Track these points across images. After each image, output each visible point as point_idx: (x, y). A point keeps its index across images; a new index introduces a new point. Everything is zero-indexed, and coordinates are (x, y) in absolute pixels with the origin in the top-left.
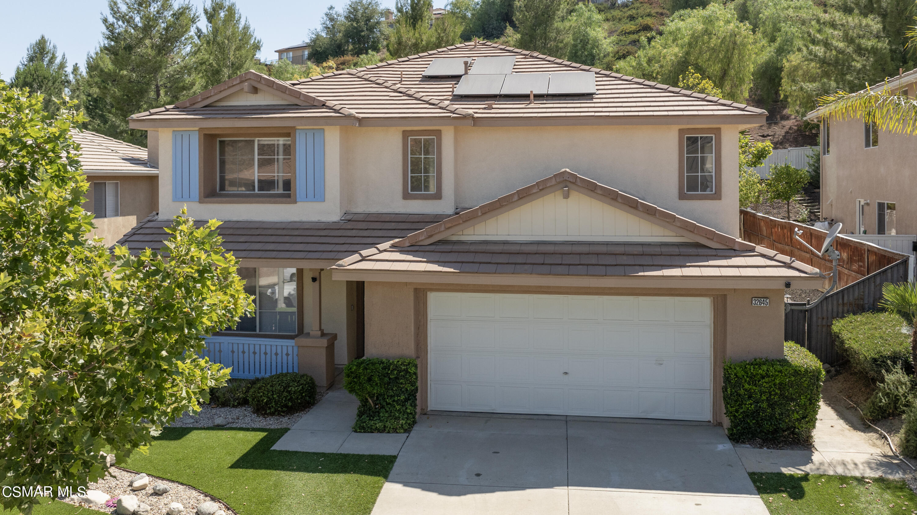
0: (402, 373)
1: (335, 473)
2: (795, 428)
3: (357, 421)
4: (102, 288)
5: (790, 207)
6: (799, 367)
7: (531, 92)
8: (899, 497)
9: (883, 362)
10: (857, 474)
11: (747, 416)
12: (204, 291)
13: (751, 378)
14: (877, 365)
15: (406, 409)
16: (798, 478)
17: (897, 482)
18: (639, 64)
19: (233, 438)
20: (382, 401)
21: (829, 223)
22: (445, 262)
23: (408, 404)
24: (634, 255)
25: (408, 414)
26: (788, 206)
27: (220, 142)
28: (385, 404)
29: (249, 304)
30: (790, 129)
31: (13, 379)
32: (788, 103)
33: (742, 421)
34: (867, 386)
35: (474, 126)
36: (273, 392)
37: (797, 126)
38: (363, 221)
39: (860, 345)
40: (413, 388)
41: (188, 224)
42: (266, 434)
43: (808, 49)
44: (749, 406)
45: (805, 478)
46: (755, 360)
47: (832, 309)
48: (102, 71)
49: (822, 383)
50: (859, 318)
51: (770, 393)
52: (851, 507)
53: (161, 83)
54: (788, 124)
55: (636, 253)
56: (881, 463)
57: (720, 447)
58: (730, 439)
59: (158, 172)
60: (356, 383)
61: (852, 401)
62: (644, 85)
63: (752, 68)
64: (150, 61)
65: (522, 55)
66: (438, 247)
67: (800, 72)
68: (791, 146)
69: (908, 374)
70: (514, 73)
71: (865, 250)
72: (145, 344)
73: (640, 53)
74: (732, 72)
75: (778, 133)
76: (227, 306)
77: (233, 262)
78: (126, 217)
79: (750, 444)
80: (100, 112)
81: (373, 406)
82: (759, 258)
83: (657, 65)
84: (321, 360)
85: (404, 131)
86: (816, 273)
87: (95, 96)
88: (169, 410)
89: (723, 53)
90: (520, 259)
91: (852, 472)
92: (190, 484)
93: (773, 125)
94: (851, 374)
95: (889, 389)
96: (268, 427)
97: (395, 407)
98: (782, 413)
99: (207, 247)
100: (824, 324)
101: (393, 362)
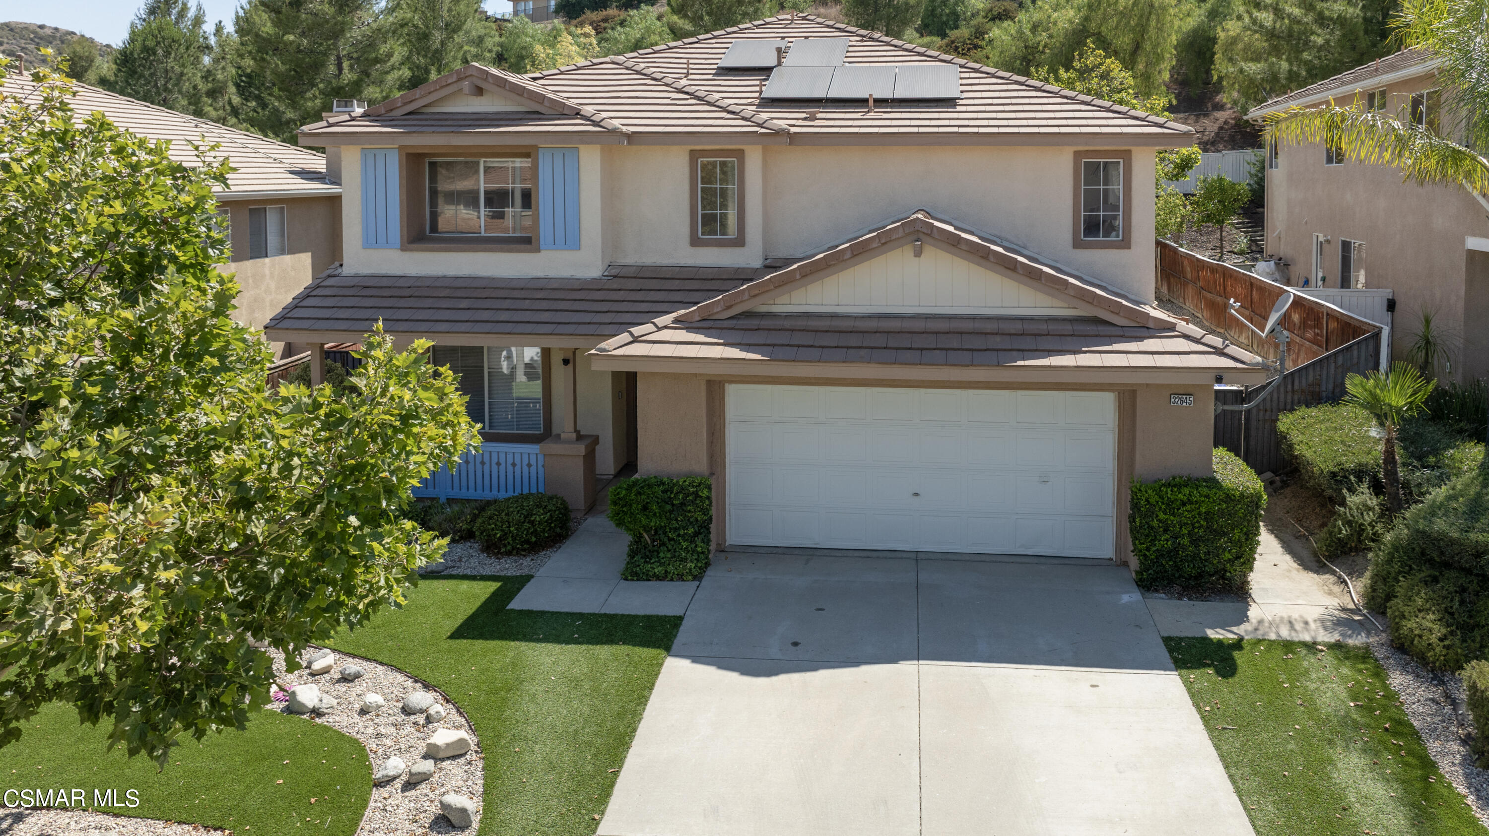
0: (691, 498)
1: (597, 644)
2: (1226, 571)
3: (628, 563)
4: (262, 433)
5: (1223, 234)
6: (1233, 489)
7: (871, 95)
8: (1360, 671)
9: (1345, 477)
10: (1307, 637)
11: (1162, 555)
12: (409, 442)
13: (1168, 504)
14: (1336, 481)
15: (696, 546)
16: (1229, 645)
17: (1359, 648)
18: (1020, 32)
19: (453, 591)
20: (662, 536)
21: (1275, 263)
22: (750, 345)
23: (698, 540)
24: (1010, 335)
25: (698, 553)
26: (1221, 232)
27: (430, 163)
28: (666, 539)
29: (473, 436)
30: (1226, 122)
31: (136, 586)
32: (1222, 87)
33: (1154, 563)
34: (1323, 506)
35: (790, 144)
36: (509, 523)
37: (1235, 119)
38: (635, 278)
39: (1315, 452)
40: (706, 518)
41: (384, 347)
42: (499, 584)
43: (1251, 17)
44: (1164, 542)
45: (1238, 645)
46: (1174, 479)
47: (1278, 398)
48: (257, 35)
49: (1262, 512)
50: (1314, 412)
51: (1193, 525)
52: (1298, 688)
53: (345, 52)
54: (1222, 116)
55: (1013, 332)
56: (1338, 620)
57: (1125, 598)
58: (1138, 585)
59: (340, 190)
60: (625, 513)
61: (1302, 526)
62: (1027, 86)
63: (1174, 39)
64: (327, 22)
65: (858, 35)
66: (741, 322)
67: (1240, 46)
68: (1226, 147)
69: (1377, 495)
70: (847, 64)
71: (1323, 313)
72: (326, 526)
73: (1022, 16)
74: (1148, 46)
75: (1208, 129)
76: (443, 443)
77: (450, 379)
78: (297, 255)
79: (1165, 593)
80: (257, 92)
81: (649, 542)
82: (1181, 340)
83: (1044, 34)
84: (575, 473)
85: (691, 151)
86: (1258, 364)
87: (249, 71)
88: (361, 607)
89: (1136, 18)
90: (854, 341)
91: (1301, 635)
92: (394, 664)
93: (1202, 117)
94: (1301, 487)
95: (1351, 515)
96: (502, 574)
97: (680, 543)
98: (1209, 552)
99: (412, 379)
100: (1267, 418)
101: (678, 482)
